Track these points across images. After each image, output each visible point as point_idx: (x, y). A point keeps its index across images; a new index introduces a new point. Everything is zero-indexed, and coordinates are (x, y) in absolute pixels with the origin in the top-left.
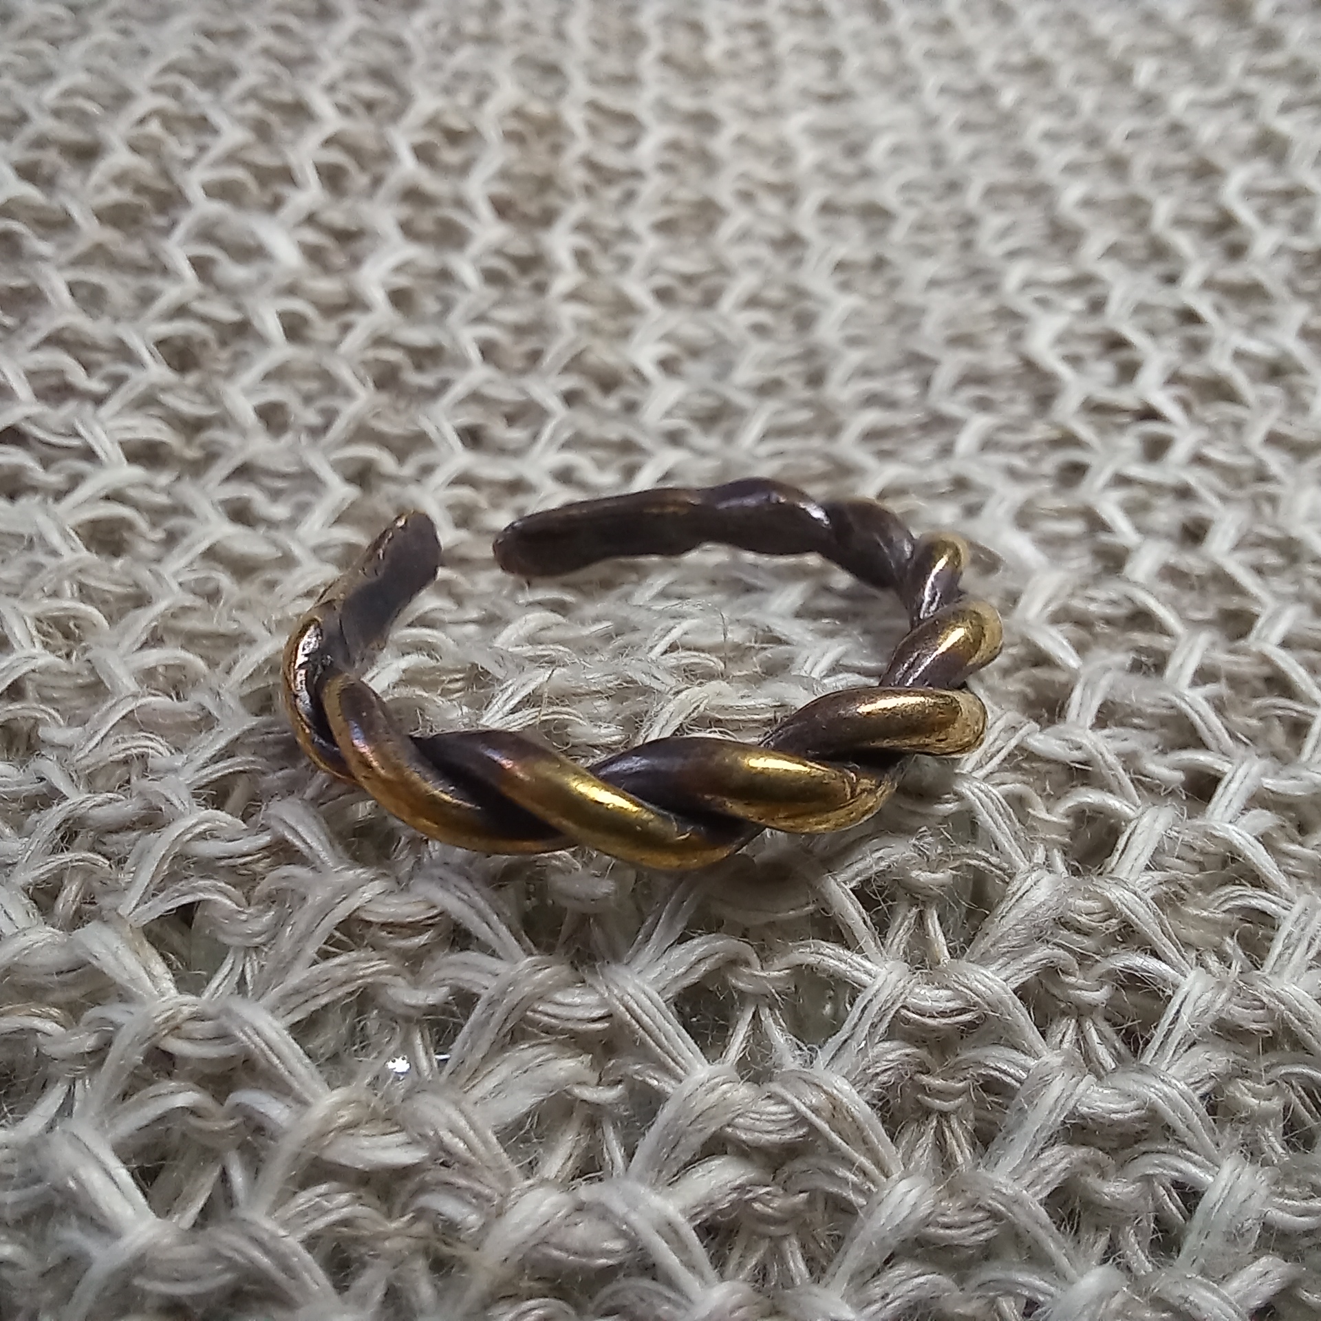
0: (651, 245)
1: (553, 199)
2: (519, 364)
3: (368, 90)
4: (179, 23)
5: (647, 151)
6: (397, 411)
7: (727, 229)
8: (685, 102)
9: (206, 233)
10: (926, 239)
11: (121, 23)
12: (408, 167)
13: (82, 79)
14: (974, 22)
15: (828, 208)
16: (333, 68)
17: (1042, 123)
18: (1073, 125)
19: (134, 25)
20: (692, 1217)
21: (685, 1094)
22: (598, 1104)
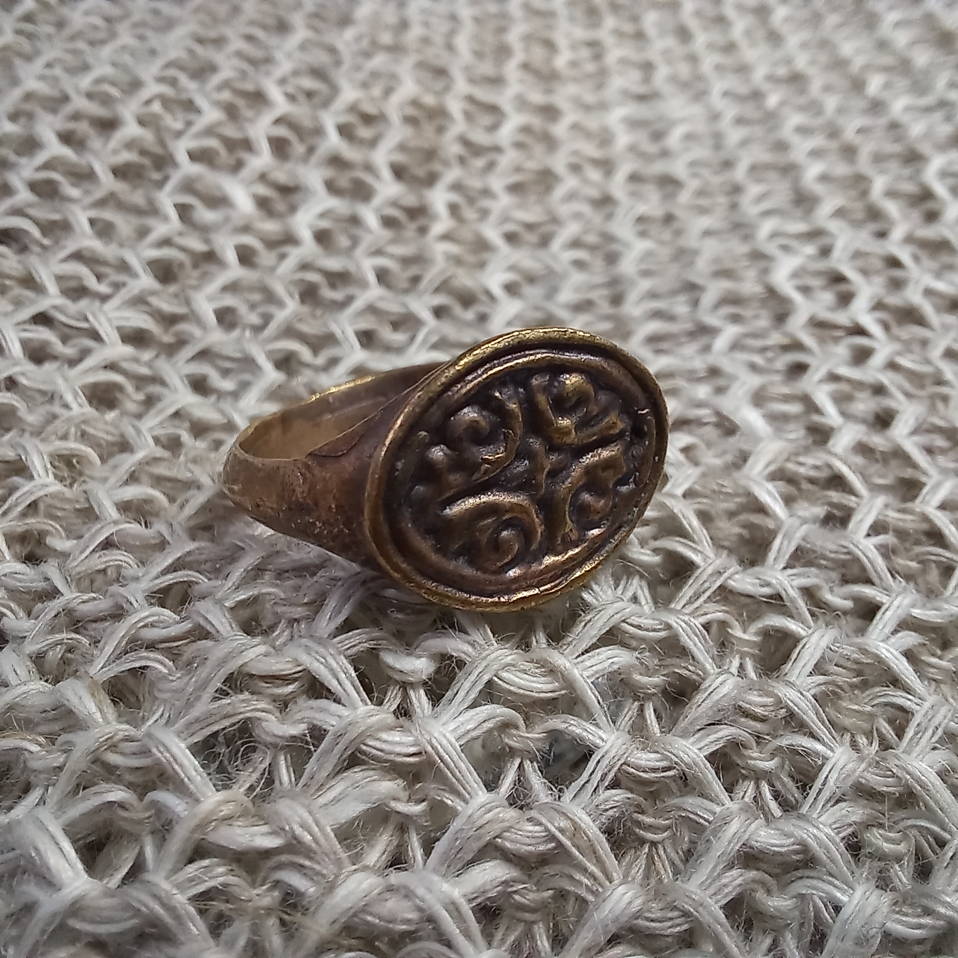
0: (504, 201)
1: (436, 166)
2: (404, 285)
3: (308, 83)
4: (180, 33)
5: (507, 132)
6: (314, 317)
7: (559, 192)
8: (537, 97)
9: (189, 187)
10: (704, 202)
11: (140, 31)
12: (333, 141)
13: (107, 70)
14: (753, 44)
15: (635, 178)
16: (285, 67)
17: (795, 119)
18: (819, 121)
19: (149, 33)
20: (470, 901)
21: (470, 812)
22: (407, 815)
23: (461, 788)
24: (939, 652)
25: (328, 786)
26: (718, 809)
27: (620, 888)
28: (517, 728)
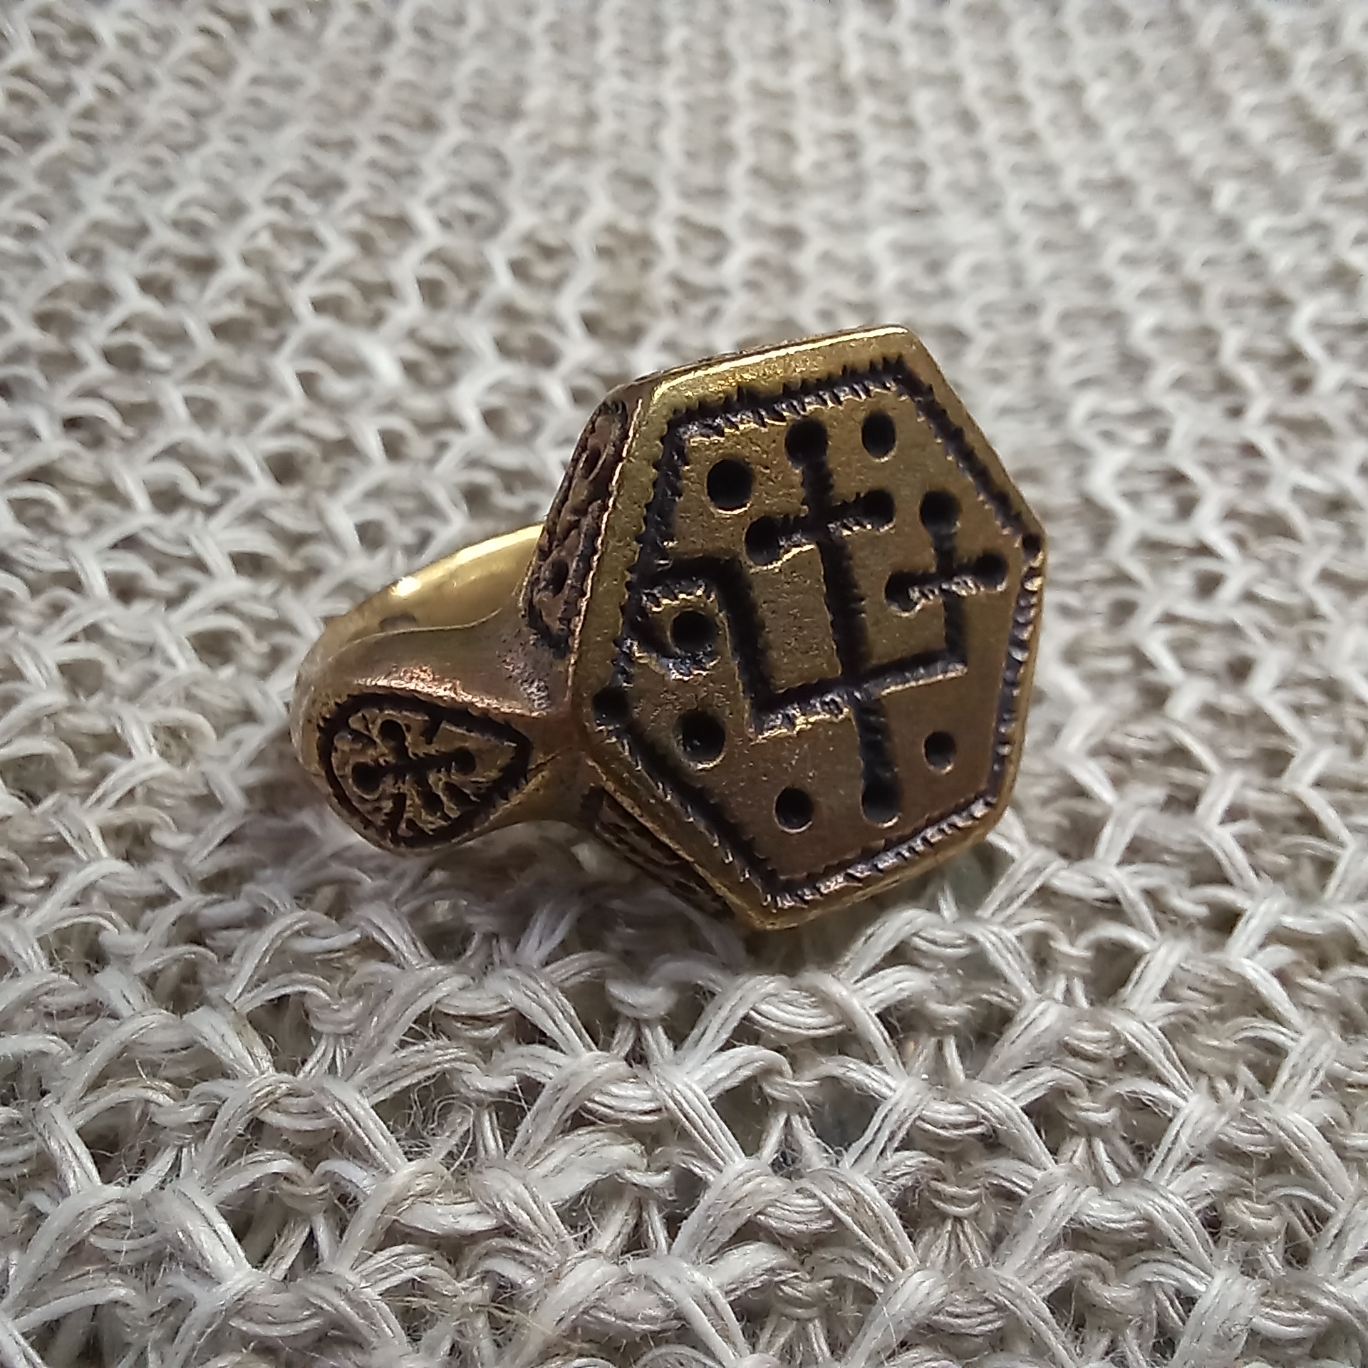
1: (640, 317)
3: (467, 203)
4: (291, 135)
5: (734, 268)
8: (772, 215)
9: (314, 348)
10: (999, 364)
11: (238, 130)
12: (503, 284)
13: (199, 189)
14: (1062, 134)
16: (435, 181)
17: (1120, 244)
18: (1152, 248)
19: (250, 133)
20: (727, 1293)
21: (724, 1183)
22: (646, 1188)
23: (713, 1153)
24: (1318, 972)
25: (546, 1153)
26: (1038, 1175)
27: (914, 1276)
28: (781, 1074)
